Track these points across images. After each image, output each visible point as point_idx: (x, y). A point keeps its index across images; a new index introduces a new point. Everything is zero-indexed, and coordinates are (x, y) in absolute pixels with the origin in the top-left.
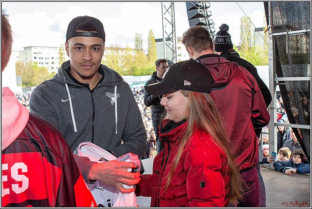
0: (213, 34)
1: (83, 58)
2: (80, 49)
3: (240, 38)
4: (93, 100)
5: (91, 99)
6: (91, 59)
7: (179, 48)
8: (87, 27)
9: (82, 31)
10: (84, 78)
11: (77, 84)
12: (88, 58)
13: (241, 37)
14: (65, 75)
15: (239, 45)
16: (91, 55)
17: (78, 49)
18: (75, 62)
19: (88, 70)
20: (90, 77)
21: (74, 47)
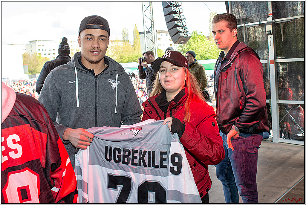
0: (185, 27)
1: (92, 46)
2: (90, 39)
4: (96, 83)
6: (99, 46)
8: (96, 22)
9: (92, 25)
10: (92, 62)
11: (84, 69)
12: (96, 46)
13: (210, 29)
14: (76, 62)
15: (208, 36)
16: (98, 44)
17: (88, 39)
18: (85, 49)
19: (96, 56)
20: (97, 62)
21: (85, 37)
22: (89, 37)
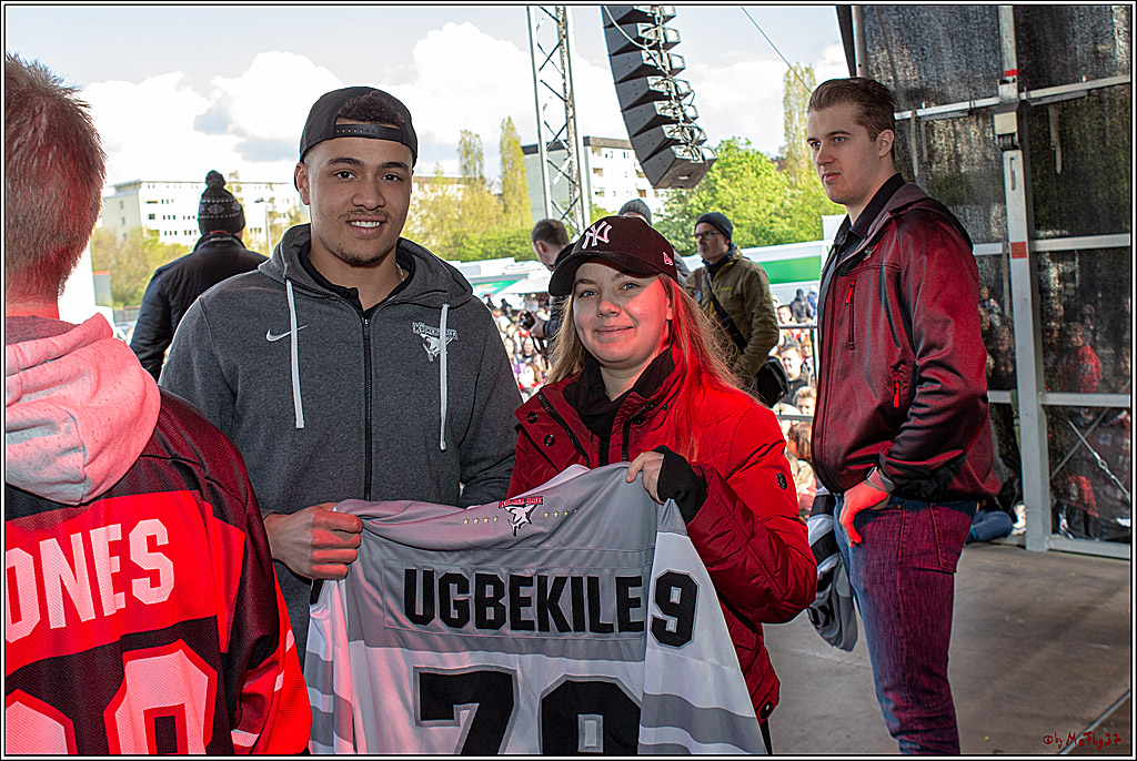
1: (355, 201)
2: (347, 176)
3: (783, 131)
4: (367, 339)
5: (361, 335)
6: (381, 203)
7: (596, 170)
8: (370, 111)
9: (354, 122)
10: (356, 262)
11: (319, 288)
12: (371, 202)
13: (787, 129)
14: (290, 259)
15: (780, 155)
16: (379, 194)
17: (339, 175)
18: (325, 214)
19: (368, 238)
20: (373, 263)
21: (327, 169)
22: (344, 170)
